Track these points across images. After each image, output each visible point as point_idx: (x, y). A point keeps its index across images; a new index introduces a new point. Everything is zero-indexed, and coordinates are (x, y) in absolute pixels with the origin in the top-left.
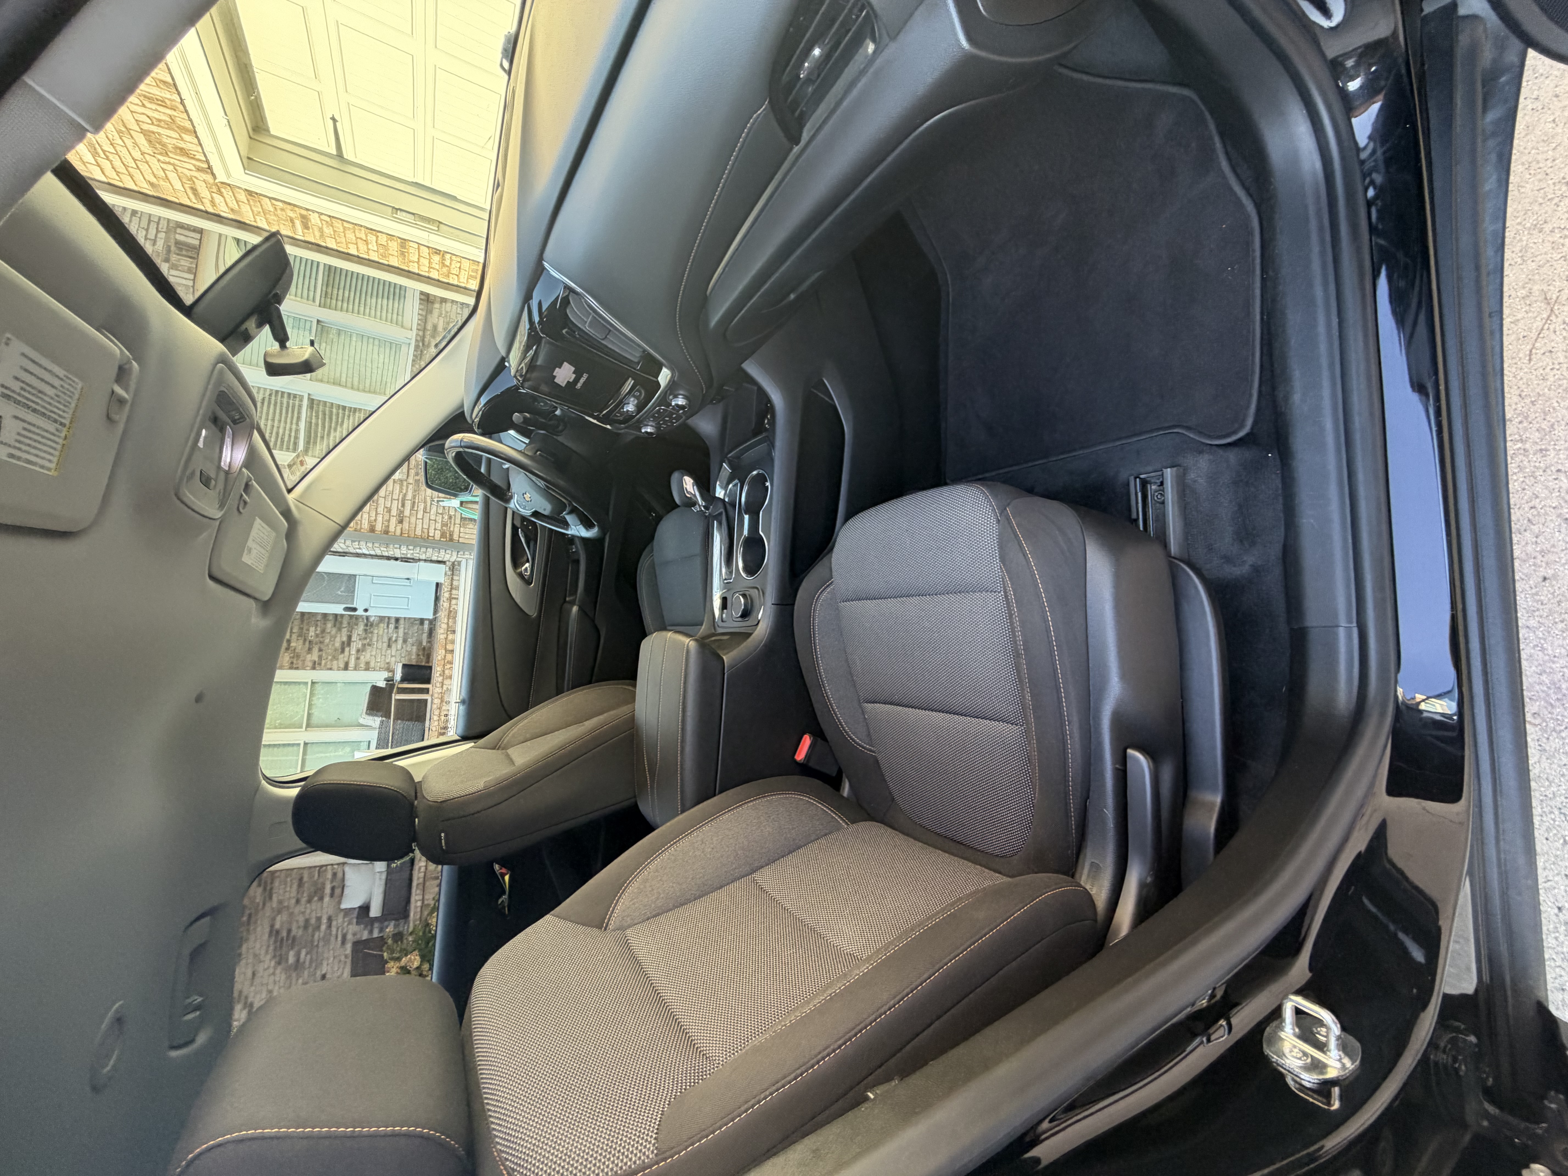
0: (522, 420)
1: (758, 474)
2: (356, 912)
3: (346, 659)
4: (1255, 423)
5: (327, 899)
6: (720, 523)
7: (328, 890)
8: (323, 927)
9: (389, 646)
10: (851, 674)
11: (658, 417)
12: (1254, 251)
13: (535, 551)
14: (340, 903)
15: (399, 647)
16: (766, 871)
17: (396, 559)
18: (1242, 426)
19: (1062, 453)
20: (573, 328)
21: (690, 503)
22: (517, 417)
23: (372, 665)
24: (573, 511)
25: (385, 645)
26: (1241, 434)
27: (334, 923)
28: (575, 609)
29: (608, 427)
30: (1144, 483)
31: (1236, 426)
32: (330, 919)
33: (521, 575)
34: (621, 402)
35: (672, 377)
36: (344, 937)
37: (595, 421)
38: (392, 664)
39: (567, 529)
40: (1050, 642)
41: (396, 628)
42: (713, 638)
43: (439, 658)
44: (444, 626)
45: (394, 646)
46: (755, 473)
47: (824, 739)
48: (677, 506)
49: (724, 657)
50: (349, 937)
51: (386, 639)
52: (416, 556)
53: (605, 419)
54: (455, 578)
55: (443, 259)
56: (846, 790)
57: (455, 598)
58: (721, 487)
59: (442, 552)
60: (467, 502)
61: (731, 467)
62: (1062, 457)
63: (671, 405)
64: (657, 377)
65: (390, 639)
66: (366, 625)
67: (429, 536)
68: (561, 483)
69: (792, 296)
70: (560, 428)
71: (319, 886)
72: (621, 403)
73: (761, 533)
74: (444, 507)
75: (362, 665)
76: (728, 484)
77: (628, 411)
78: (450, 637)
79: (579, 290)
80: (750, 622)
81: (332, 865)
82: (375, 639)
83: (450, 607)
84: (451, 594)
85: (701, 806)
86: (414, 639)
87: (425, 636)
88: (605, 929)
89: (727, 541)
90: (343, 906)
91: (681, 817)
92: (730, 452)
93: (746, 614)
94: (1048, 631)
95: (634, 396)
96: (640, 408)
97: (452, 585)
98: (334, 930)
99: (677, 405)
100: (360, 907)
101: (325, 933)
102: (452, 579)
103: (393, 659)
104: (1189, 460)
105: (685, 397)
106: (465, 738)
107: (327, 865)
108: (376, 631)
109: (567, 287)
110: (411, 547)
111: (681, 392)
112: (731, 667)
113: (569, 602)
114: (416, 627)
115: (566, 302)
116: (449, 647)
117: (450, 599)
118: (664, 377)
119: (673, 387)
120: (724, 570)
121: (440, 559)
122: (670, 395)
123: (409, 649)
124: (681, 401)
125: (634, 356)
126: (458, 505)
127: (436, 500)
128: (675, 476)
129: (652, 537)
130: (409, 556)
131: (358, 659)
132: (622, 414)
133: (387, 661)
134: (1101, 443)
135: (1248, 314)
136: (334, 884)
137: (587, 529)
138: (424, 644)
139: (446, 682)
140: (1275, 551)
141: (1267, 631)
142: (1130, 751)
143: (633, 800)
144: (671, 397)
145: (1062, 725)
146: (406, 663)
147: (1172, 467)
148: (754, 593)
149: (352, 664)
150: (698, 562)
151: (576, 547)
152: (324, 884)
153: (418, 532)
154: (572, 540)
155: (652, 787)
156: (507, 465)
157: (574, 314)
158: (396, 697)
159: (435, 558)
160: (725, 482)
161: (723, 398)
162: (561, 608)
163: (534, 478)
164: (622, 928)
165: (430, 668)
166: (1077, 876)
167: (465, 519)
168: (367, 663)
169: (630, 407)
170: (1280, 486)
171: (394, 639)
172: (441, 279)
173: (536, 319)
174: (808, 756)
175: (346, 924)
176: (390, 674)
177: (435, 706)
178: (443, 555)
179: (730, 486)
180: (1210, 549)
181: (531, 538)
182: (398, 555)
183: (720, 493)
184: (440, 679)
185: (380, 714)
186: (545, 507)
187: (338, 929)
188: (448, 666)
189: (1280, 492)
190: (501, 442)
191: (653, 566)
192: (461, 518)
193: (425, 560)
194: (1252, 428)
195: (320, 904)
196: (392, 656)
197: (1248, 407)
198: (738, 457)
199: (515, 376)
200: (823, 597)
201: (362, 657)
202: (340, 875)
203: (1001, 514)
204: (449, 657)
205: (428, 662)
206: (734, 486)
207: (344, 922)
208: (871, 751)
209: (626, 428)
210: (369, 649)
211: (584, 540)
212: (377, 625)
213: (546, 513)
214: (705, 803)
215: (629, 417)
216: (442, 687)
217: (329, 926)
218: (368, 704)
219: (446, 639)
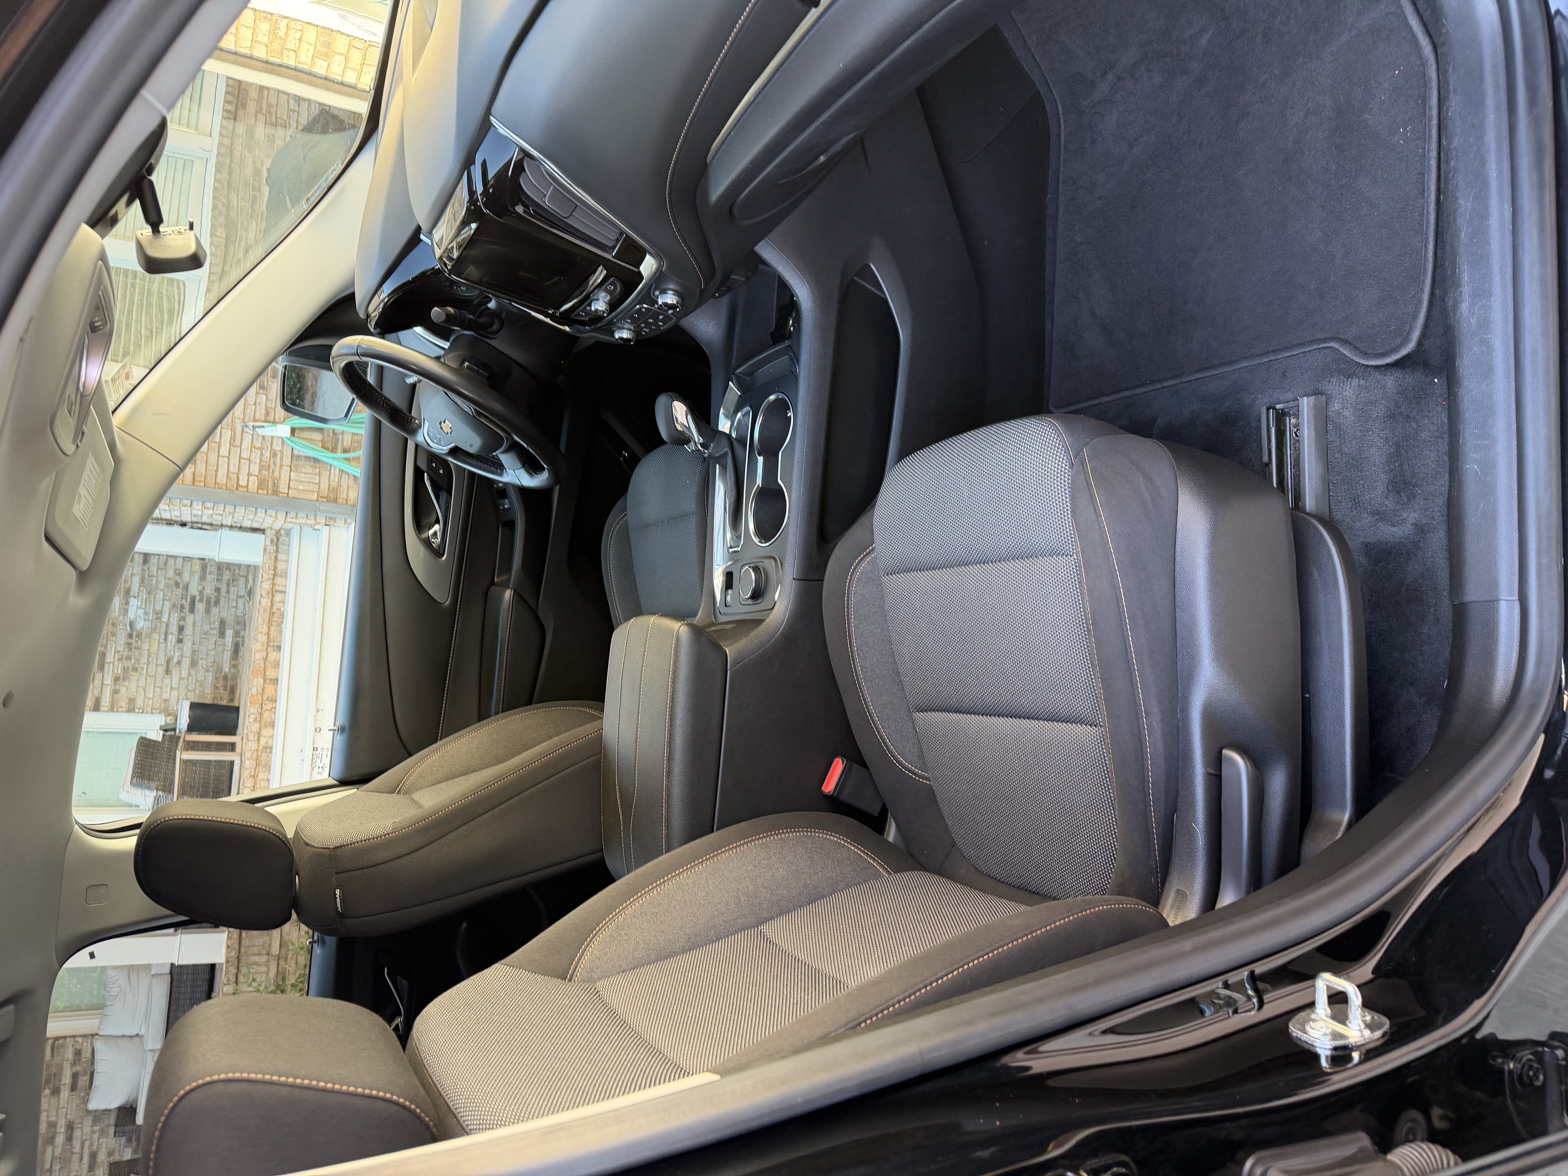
0: (444, 317)
1: (777, 400)
2: (112, 1120)
3: (96, 693)
4: (1423, 336)
5: (65, 1093)
6: (724, 468)
7: (67, 1079)
8: (60, 1139)
9: (168, 672)
10: (898, 673)
11: (637, 319)
12: (1430, 108)
13: (448, 508)
14: (86, 1100)
15: (184, 673)
16: (778, 923)
17: (184, 525)
18: (1406, 340)
19: (1198, 371)
20: (527, 202)
21: (682, 439)
22: (437, 313)
23: (139, 702)
24: (514, 447)
25: (161, 670)
26: (1403, 352)
27: (77, 1133)
28: (508, 594)
29: (567, 329)
30: (1281, 417)
31: (1399, 341)
32: (70, 1127)
33: (427, 543)
34: (587, 297)
35: (660, 267)
36: (93, 1156)
37: (548, 320)
38: (173, 702)
39: (501, 475)
40: (1120, 614)
41: (180, 641)
42: (713, 628)
43: (254, 691)
44: (263, 638)
45: (175, 672)
46: (772, 397)
47: (863, 764)
48: (663, 442)
49: (727, 650)
50: (102, 1157)
51: (162, 660)
52: (217, 519)
53: (565, 318)
54: (281, 557)
55: (275, 26)
56: (892, 833)
57: (280, 592)
58: (726, 416)
59: (261, 513)
60: (302, 429)
61: (740, 387)
62: (1198, 376)
63: (657, 303)
64: (639, 268)
65: (168, 662)
66: (130, 636)
67: (238, 485)
68: (497, 407)
69: (822, 159)
70: (495, 327)
71: (54, 1070)
72: (588, 299)
73: (780, 482)
74: (263, 437)
75: (123, 703)
76: (736, 412)
77: (597, 310)
78: (272, 656)
79: (535, 153)
80: (764, 604)
81: (74, 1037)
82: (144, 660)
83: (272, 605)
84: (274, 584)
85: (693, 844)
86: (210, 660)
87: (228, 655)
88: (570, 980)
89: (734, 493)
90: (92, 1106)
91: (666, 856)
92: (738, 367)
93: (757, 595)
94: (1118, 600)
95: (608, 292)
96: (613, 306)
97: (275, 567)
98: (77, 1145)
99: (665, 304)
100: (120, 1109)
101: (63, 1149)
102: (276, 558)
103: (175, 693)
104: (1333, 386)
105: (677, 293)
106: (344, 783)
107: (65, 1038)
108: (145, 647)
109: (522, 150)
110: (209, 505)
111: (671, 286)
112: (736, 662)
113: (498, 585)
114: (213, 640)
115: (519, 167)
116: (270, 674)
117: (273, 592)
118: (648, 266)
119: (659, 280)
120: (729, 535)
121: (256, 525)
122: (655, 290)
123: (200, 676)
124: (670, 298)
125: (608, 237)
126: (288, 434)
127: (251, 424)
128: (661, 401)
129: (623, 489)
130: (205, 519)
131: (116, 692)
132: (588, 313)
133: (165, 696)
134: (1245, 358)
135: (1423, 193)
136: (78, 1068)
137: (531, 475)
138: (226, 668)
139: (265, 732)
140: (1438, 507)
141: (1432, 610)
142: (1227, 752)
143: (597, 856)
144: (657, 293)
145: (1138, 716)
146: (196, 700)
147: (1307, 395)
148: (769, 565)
149: (106, 701)
150: (692, 523)
151: (511, 503)
152: (60, 1068)
153: (222, 478)
154: (502, 492)
155: (627, 827)
156: (412, 379)
157: (528, 183)
158: (183, 755)
159: (247, 524)
160: (732, 409)
161: (729, 290)
162: (487, 591)
163: (459, 400)
164: (592, 981)
165: (237, 709)
166: (1160, 907)
167: (299, 457)
168: (132, 701)
169: (600, 305)
170: (1446, 421)
171: (175, 660)
172: (271, 59)
173: (479, 189)
174: (840, 785)
175: (96, 1136)
176: (170, 720)
177: (246, 773)
178: (261, 519)
179: (739, 415)
180: (1356, 501)
181: (442, 486)
182: (186, 518)
183: (724, 425)
184: (255, 727)
185: (153, 785)
186: (472, 442)
187: (83, 1143)
188: (269, 706)
189: (1446, 429)
190: (400, 343)
191: (625, 530)
192: (293, 456)
193: (231, 527)
194: (1420, 343)
195: (54, 1101)
196: (172, 689)
197: (1415, 317)
198: (751, 373)
199: (441, 258)
200: (861, 569)
201: (123, 690)
202: (86, 1054)
203: (1076, 457)
204: (269, 689)
205: (232, 700)
206: (744, 415)
207: (93, 1132)
208: (924, 778)
209: (592, 331)
210: (134, 676)
211: (523, 491)
212: (149, 635)
213: (472, 450)
214: (698, 841)
215: (597, 318)
216: (258, 740)
217: (69, 1139)
218: (135, 768)
219: (265, 660)
